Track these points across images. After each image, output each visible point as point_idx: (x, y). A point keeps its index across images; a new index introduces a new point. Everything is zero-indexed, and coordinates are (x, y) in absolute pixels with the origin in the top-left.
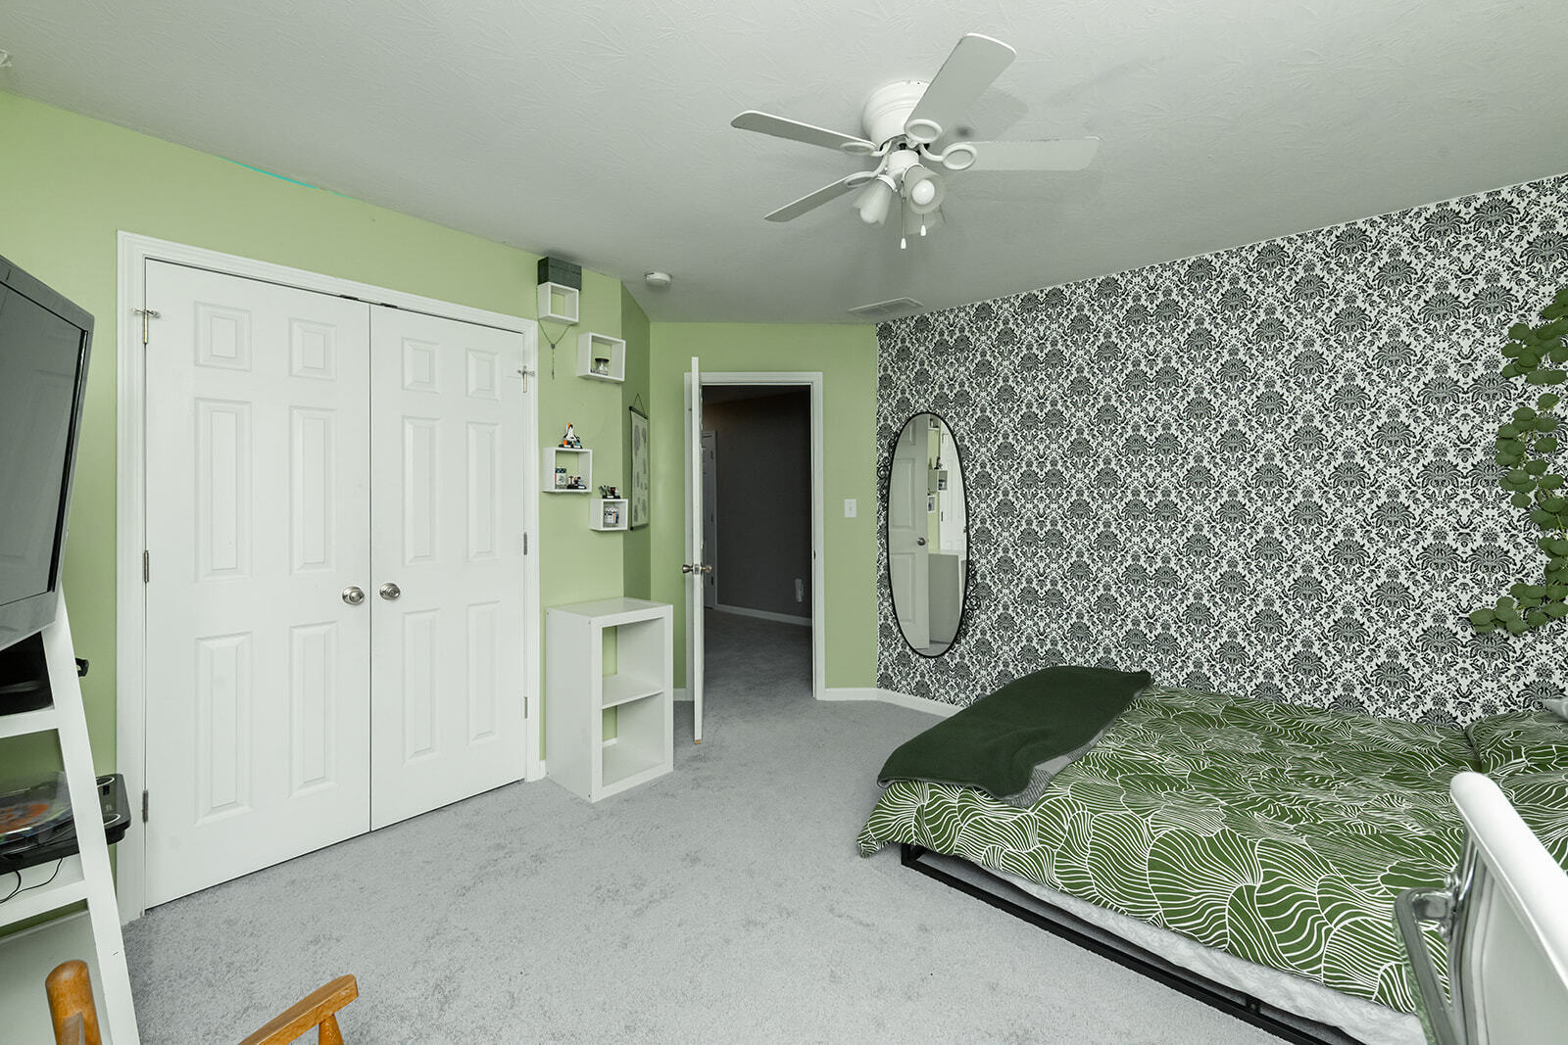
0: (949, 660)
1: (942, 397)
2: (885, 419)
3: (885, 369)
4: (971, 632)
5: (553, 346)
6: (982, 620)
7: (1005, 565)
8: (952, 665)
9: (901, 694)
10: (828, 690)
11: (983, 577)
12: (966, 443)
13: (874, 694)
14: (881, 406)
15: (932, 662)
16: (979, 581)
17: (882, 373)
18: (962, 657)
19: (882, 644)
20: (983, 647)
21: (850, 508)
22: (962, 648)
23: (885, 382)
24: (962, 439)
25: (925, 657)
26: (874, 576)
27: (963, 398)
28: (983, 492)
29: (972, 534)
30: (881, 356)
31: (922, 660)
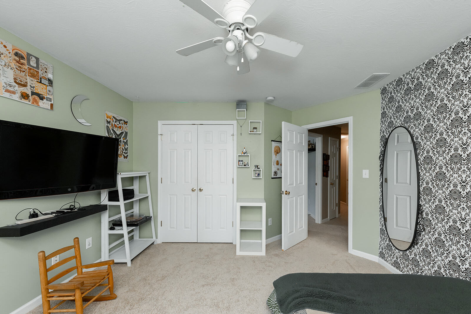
0: (409, 255)
1: (408, 117)
2: (383, 133)
3: (384, 109)
4: (420, 243)
5: (241, 127)
6: (426, 238)
7: (439, 209)
8: (411, 257)
9: (387, 264)
10: (353, 250)
11: (427, 214)
12: (419, 140)
13: (376, 259)
14: (382, 126)
15: (401, 253)
16: (424, 216)
17: (382, 111)
18: (415, 255)
19: (381, 237)
20: (426, 253)
21: (366, 174)
22: (416, 250)
23: (384, 115)
24: (417, 138)
25: (399, 250)
26: (379, 205)
27: (418, 116)
28: (428, 167)
29: (421, 190)
30: (382, 103)
31: (397, 250)
